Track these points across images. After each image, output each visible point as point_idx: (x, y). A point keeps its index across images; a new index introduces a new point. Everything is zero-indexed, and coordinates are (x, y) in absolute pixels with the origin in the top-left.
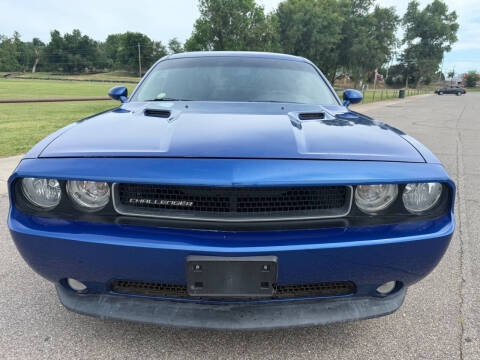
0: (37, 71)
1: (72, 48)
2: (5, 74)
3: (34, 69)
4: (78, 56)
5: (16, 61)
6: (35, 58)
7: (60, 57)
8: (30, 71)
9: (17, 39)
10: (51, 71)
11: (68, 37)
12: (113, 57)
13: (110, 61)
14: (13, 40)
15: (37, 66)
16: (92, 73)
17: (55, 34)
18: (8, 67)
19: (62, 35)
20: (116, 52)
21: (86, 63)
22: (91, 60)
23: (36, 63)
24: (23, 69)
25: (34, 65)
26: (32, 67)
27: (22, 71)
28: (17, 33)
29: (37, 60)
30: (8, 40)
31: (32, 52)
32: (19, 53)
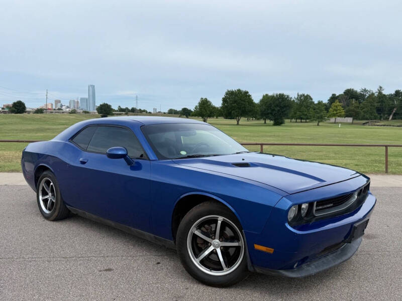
0: (393, 119)
2: (364, 122)
3: (391, 117)
5: (375, 111)
6: (394, 108)
8: (387, 119)
9: (380, 93)
14: (376, 94)
15: (395, 115)
18: (367, 116)
23: (394, 111)
24: (381, 117)
25: (391, 114)
26: (389, 116)
27: (380, 119)
28: (381, 87)
29: (395, 109)
30: (373, 94)
31: (391, 102)
32: (379, 104)
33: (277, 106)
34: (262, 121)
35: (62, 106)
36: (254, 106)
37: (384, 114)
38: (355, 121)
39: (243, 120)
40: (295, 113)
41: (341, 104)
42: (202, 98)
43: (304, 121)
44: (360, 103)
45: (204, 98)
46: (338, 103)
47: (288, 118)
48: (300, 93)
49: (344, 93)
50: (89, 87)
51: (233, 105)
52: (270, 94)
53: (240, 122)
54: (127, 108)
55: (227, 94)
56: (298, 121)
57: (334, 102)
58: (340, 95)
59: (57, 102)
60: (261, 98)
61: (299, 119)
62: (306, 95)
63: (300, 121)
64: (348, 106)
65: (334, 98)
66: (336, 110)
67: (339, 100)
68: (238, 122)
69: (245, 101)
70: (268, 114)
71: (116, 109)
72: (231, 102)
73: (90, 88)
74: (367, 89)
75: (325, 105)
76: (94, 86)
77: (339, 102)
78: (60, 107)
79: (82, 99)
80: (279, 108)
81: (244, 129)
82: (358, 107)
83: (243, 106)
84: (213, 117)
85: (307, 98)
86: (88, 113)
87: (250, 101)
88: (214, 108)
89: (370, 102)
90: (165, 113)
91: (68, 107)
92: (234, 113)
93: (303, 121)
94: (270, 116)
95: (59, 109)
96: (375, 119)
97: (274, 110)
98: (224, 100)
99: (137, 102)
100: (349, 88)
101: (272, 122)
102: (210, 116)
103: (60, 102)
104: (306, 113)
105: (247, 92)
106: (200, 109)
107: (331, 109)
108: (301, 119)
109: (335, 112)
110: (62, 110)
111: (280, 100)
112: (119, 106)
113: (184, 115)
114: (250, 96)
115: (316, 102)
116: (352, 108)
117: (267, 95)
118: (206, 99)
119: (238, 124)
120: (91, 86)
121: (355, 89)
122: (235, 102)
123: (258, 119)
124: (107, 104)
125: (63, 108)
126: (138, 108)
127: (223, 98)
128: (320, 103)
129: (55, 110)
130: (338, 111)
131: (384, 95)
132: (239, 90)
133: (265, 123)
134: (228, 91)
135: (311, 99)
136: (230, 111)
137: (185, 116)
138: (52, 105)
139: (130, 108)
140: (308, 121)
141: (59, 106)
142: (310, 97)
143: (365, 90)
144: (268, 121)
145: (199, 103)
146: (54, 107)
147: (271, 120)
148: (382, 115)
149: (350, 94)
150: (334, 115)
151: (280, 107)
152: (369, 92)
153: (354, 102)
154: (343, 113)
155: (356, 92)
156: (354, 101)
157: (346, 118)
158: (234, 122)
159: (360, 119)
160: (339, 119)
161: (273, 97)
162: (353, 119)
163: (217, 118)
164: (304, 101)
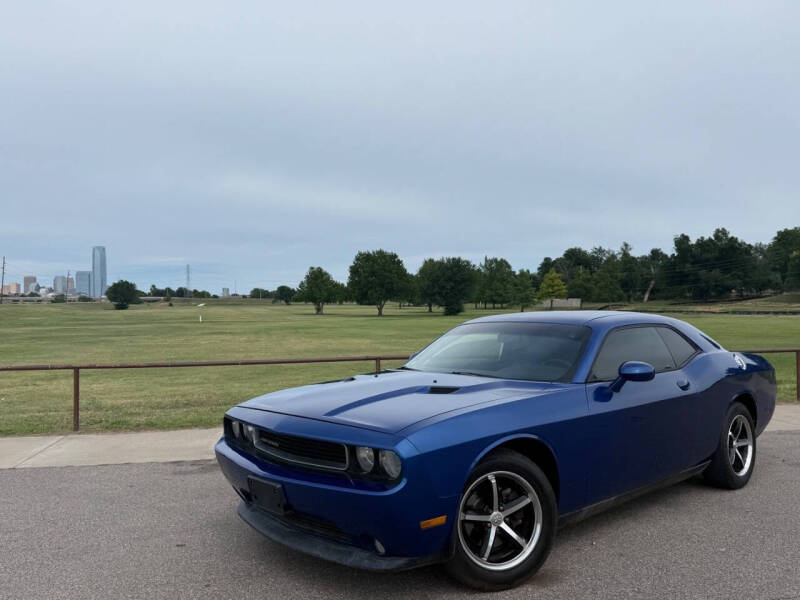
0: (650, 299)
1: (707, 260)
2: (603, 305)
3: (647, 296)
4: (716, 273)
5: (618, 286)
6: (650, 280)
7: (688, 276)
8: (640, 299)
9: (625, 254)
10: (671, 298)
11: (702, 244)
12: (783, 269)
13: (776, 277)
14: (619, 257)
15: (652, 292)
16: (741, 298)
17: (682, 242)
18: (606, 296)
19: (693, 241)
20: (789, 260)
21: (730, 282)
22: (739, 277)
23: (651, 286)
24: (629, 297)
25: (645, 291)
26: (644, 294)
27: (629, 301)
28: (626, 245)
29: (653, 282)
30: (613, 256)
31: (645, 270)
32: (625, 274)
33: (450, 279)
34: (425, 309)
35: (38, 288)
36: (408, 282)
37: (635, 291)
38: (585, 305)
39: (389, 307)
40: (483, 293)
41: (559, 275)
42: (312, 268)
43: (499, 305)
44: (591, 273)
45: (316, 266)
46: (554, 274)
47: (471, 302)
48: (490, 257)
49: (565, 255)
50: (94, 250)
51: (370, 279)
52: (437, 258)
53: (385, 311)
54: (169, 290)
55: (357, 259)
56: (488, 306)
57: (548, 272)
58: (557, 259)
59: (29, 280)
60: (421, 265)
61: (490, 302)
62: (499, 259)
63: (491, 305)
64: (573, 278)
65: (547, 265)
66: (553, 286)
67: (557, 267)
68: (380, 310)
69: (391, 272)
70: (434, 294)
71: (147, 290)
72: (366, 274)
73: (97, 253)
74: (603, 248)
75: (533, 277)
76: (104, 249)
77: (558, 272)
78: (34, 291)
79: (79, 274)
80: (452, 284)
81: (391, 322)
82: (589, 280)
83: (388, 280)
84: (334, 301)
85: (502, 265)
86: (89, 300)
87: (401, 271)
88: (336, 285)
89: (610, 272)
90: (244, 297)
91: (51, 290)
92: (372, 294)
93: (496, 305)
94: (437, 297)
95: (32, 295)
96: (620, 300)
97: (443, 287)
98: (354, 271)
99: (188, 278)
100: (573, 247)
101: (442, 309)
102: (328, 301)
103: (34, 279)
104: (500, 292)
105: (396, 256)
106: (310, 287)
107: (543, 285)
108: (494, 302)
109: (551, 290)
110: (39, 296)
111: (455, 269)
112: (153, 286)
113: (283, 299)
114: (400, 262)
115: (517, 273)
116: (580, 282)
117: (431, 261)
118: (320, 270)
119: (380, 314)
120: (99, 248)
121: (584, 249)
122: (373, 273)
123: (418, 305)
124: (127, 282)
125: (42, 291)
126: (191, 289)
127: (351, 267)
128: (524, 274)
129: (22, 296)
130: (556, 288)
131: (633, 258)
132: (381, 253)
133: (430, 310)
134: (360, 254)
135: (509, 267)
136: (365, 289)
137: (283, 302)
138: (18, 286)
139: (175, 288)
140: (504, 305)
141: (32, 288)
142: (507, 263)
143: (600, 251)
144: (435, 308)
145: (307, 277)
146: (22, 291)
147: (441, 305)
148: (631, 292)
149: (574, 257)
150: (549, 295)
151: (455, 282)
152: (608, 252)
153: (581, 271)
154: (564, 291)
155: (585, 253)
156: (581, 269)
157: (570, 300)
158: (373, 310)
159: (594, 302)
160: (558, 302)
161: (441, 263)
162: (582, 302)
163: (341, 303)
164: (498, 270)
